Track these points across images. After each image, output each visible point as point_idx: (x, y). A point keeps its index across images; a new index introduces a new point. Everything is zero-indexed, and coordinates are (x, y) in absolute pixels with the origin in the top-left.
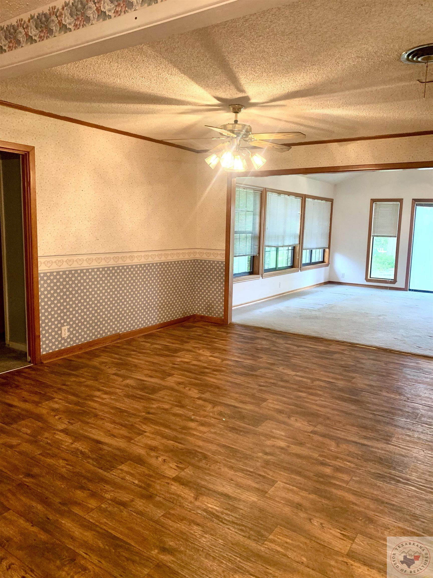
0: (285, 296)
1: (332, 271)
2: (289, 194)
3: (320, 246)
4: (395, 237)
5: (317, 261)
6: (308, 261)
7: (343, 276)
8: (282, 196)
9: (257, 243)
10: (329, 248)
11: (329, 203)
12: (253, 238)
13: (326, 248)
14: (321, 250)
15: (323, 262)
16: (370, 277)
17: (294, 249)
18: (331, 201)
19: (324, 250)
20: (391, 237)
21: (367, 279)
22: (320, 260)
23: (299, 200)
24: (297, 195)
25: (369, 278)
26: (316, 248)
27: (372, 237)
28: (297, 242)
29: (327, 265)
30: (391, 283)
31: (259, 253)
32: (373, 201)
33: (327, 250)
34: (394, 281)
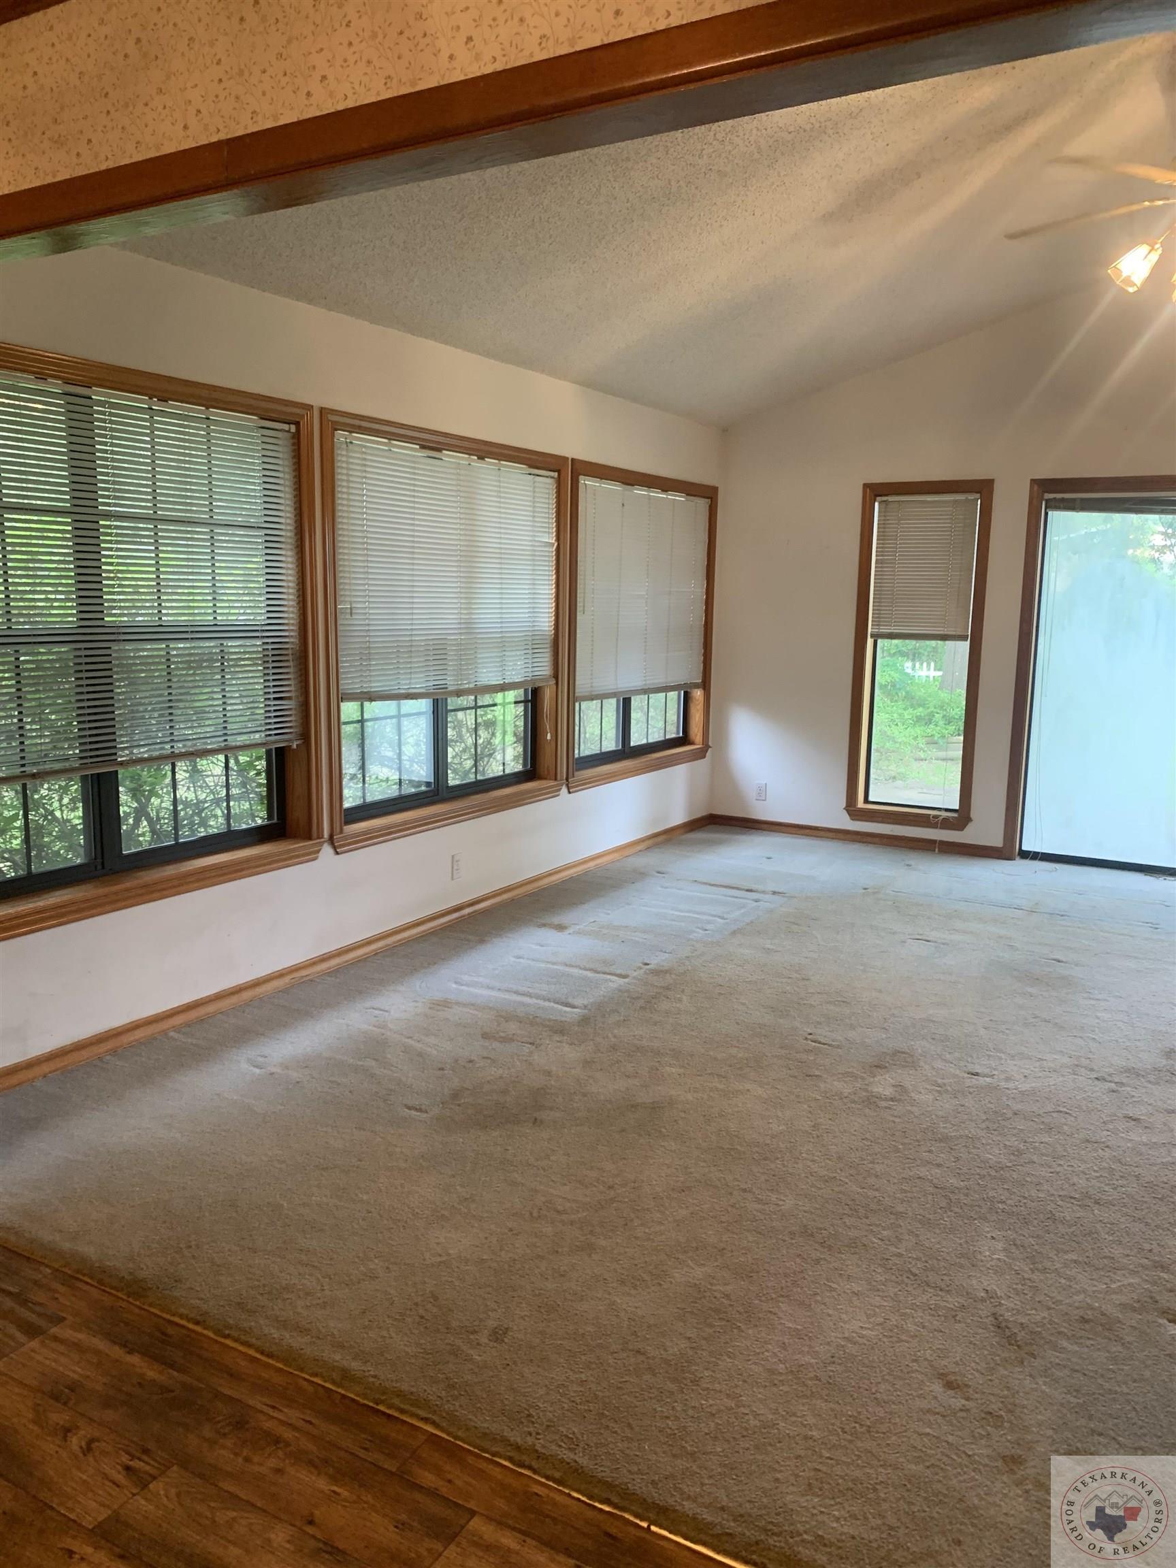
0: (485, 912)
1: (722, 775)
2: (483, 450)
3: (660, 680)
4: (963, 638)
5: (656, 736)
6: (610, 743)
7: (762, 793)
8: (450, 457)
9: (291, 687)
10: (705, 684)
11: (702, 504)
12: (274, 659)
13: (696, 686)
14: (673, 695)
15: (684, 740)
16: (866, 801)
17: (533, 700)
18: (709, 494)
19: (687, 695)
20: (944, 638)
21: (852, 810)
22: (671, 735)
23: (545, 485)
24: (535, 461)
25: (860, 804)
26: (647, 691)
27: (870, 642)
28: (544, 668)
29: (701, 754)
30: (946, 824)
31: (305, 736)
32: (874, 491)
33: (698, 694)
34: (962, 817)
